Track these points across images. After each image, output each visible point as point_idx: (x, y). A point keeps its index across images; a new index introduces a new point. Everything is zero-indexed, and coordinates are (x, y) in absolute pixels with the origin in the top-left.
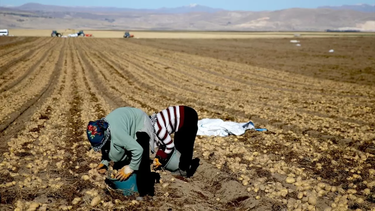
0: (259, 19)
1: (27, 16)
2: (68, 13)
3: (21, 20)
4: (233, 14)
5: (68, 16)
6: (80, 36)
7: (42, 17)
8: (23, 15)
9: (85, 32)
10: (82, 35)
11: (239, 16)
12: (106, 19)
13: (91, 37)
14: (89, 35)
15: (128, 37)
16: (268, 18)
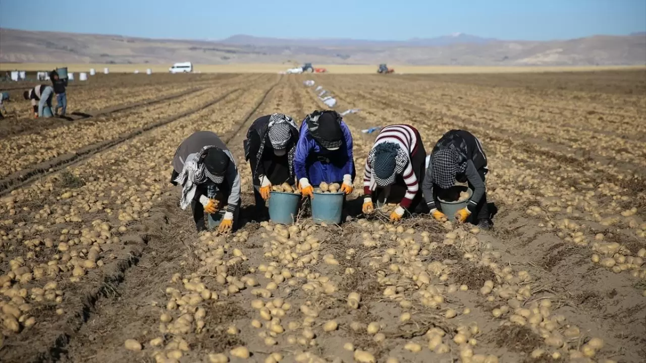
0: (548, 52)
1: (234, 52)
2: (288, 48)
3: (225, 58)
4: (511, 46)
5: (287, 52)
6: (306, 72)
7: (254, 52)
8: (229, 51)
9: (313, 66)
10: (310, 70)
11: (519, 47)
12: (338, 55)
13: (325, 73)
14: (321, 71)
15: (384, 72)
16: (561, 50)
